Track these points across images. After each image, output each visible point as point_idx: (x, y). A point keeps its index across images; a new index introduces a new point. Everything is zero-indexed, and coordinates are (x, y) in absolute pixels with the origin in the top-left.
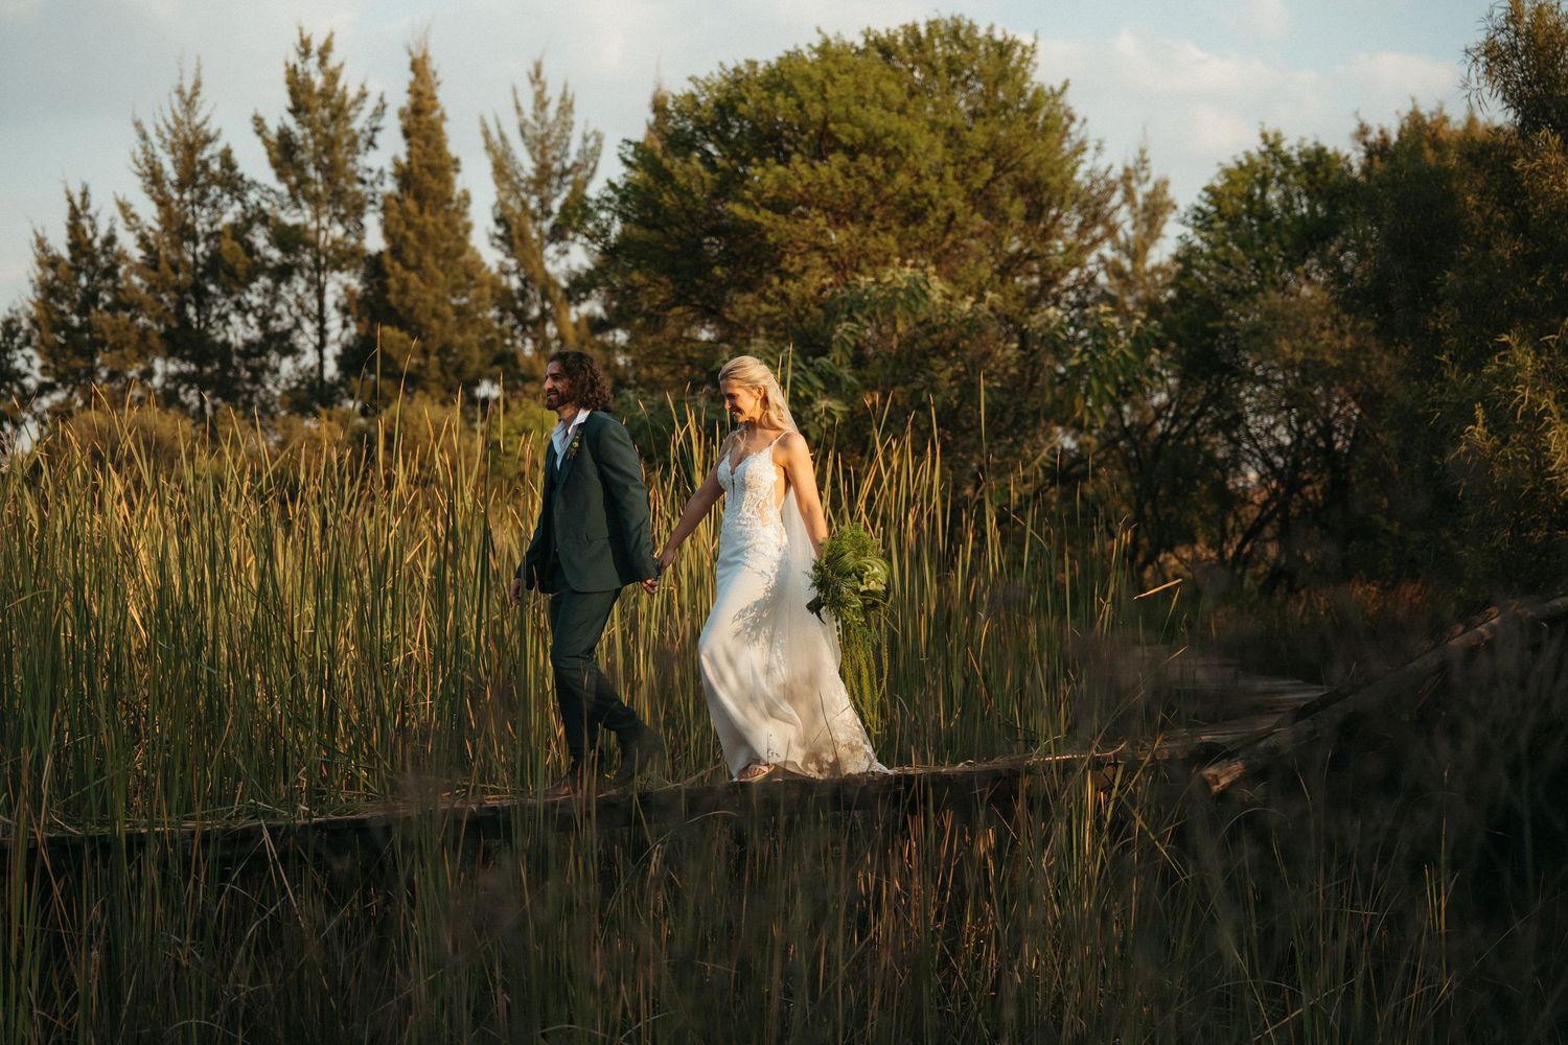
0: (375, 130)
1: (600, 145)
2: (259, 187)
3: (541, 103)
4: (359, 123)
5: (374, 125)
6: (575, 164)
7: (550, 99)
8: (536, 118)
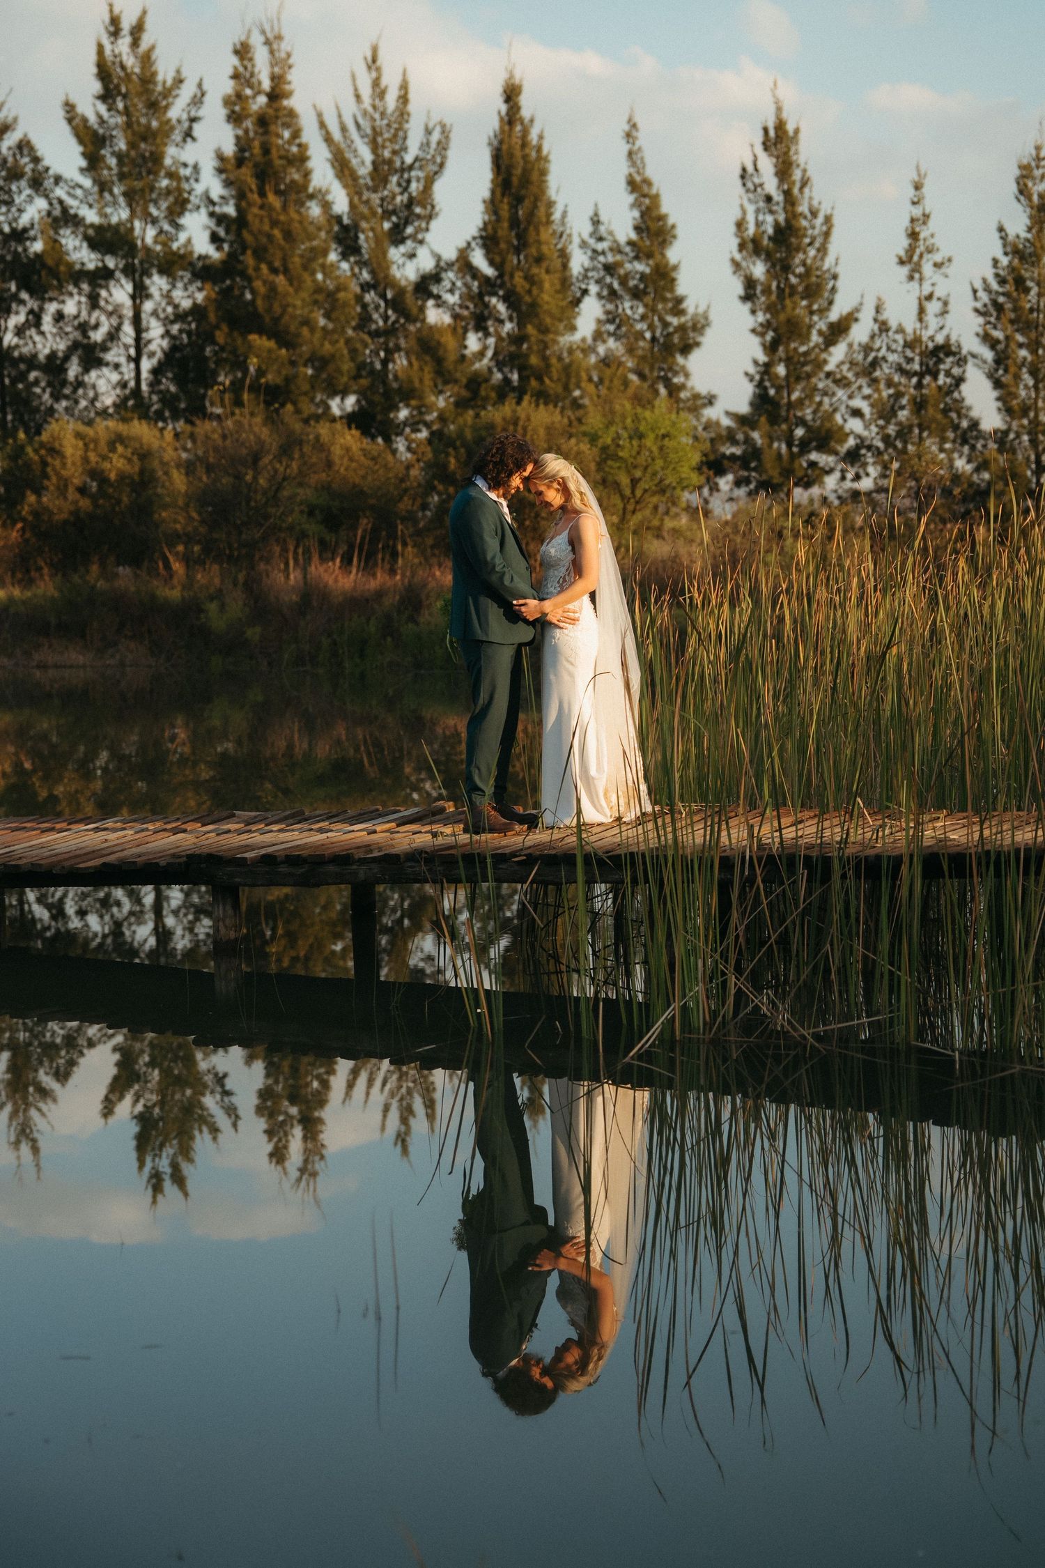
0: (193, 120)
1: (447, 138)
2: (66, 181)
3: (379, 91)
4: (176, 111)
5: (193, 114)
6: (417, 159)
7: (386, 87)
8: (374, 107)
